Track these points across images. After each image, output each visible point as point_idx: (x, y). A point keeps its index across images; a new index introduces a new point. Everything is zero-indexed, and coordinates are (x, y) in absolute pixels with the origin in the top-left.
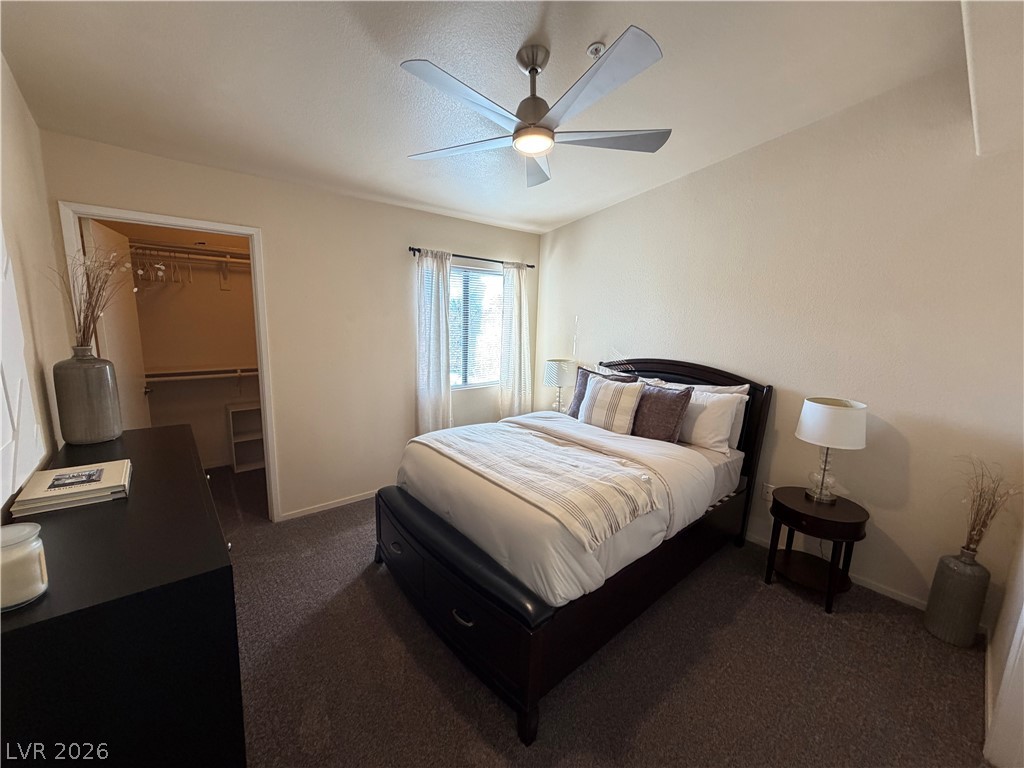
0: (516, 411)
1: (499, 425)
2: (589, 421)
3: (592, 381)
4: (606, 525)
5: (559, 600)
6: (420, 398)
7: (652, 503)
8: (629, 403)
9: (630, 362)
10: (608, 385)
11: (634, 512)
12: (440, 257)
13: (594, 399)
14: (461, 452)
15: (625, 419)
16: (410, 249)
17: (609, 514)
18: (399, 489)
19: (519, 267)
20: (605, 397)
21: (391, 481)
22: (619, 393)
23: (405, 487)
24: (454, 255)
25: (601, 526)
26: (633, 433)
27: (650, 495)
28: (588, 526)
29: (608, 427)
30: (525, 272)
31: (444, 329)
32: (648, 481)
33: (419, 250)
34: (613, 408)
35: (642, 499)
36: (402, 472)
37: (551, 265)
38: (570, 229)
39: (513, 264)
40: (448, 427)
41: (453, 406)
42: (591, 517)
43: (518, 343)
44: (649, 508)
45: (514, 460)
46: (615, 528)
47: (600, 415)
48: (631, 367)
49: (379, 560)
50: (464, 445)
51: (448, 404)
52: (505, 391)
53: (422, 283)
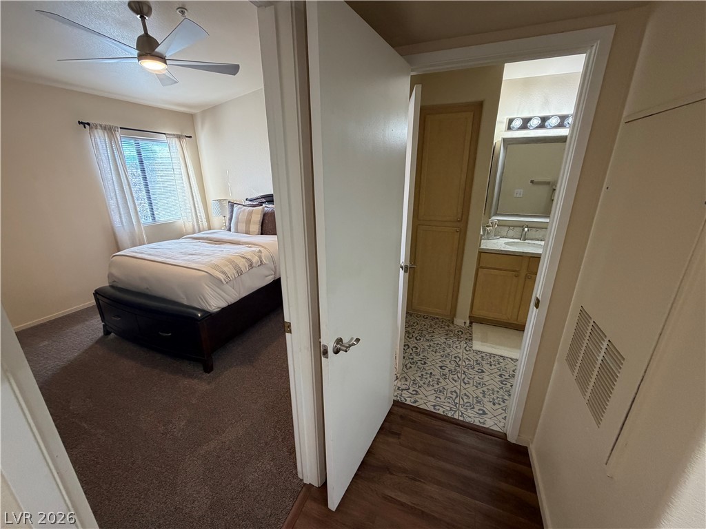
0: (197, 231)
1: (181, 240)
2: (237, 231)
3: (236, 208)
4: (235, 272)
5: (213, 308)
6: (117, 233)
7: (261, 262)
8: (257, 218)
9: (263, 197)
10: (245, 209)
11: (251, 266)
12: (109, 130)
13: (237, 218)
14: (150, 255)
15: (256, 227)
16: (79, 123)
17: (236, 267)
18: (112, 286)
19: (179, 137)
20: (243, 217)
21: (103, 283)
22: (251, 213)
23: (115, 284)
24: (121, 128)
25: (231, 272)
26: (262, 234)
27: (260, 257)
28: (224, 273)
29: (247, 233)
30: (184, 141)
31: (126, 183)
32: (260, 251)
33: (88, 124)
34: (248, 222)
35: (255, 259)
36: (110, 276)
37: (204, 136)
38: (212, 111)
39: (174, 135)
40: (144, 244)
41: (147, 236)
42: (226, 269)
43: (190, 190)
44: (259, 263)
45: (185, 254)
46: (240, 273)
47: (242, 227)
48: (263, 200)
49: (107, 333)
50: (152, 251)
51: (142, 235)
52: (187, 224)
53: (98, 149)
